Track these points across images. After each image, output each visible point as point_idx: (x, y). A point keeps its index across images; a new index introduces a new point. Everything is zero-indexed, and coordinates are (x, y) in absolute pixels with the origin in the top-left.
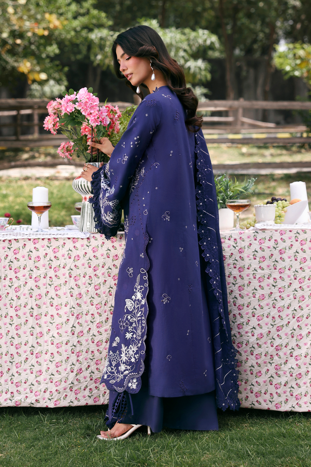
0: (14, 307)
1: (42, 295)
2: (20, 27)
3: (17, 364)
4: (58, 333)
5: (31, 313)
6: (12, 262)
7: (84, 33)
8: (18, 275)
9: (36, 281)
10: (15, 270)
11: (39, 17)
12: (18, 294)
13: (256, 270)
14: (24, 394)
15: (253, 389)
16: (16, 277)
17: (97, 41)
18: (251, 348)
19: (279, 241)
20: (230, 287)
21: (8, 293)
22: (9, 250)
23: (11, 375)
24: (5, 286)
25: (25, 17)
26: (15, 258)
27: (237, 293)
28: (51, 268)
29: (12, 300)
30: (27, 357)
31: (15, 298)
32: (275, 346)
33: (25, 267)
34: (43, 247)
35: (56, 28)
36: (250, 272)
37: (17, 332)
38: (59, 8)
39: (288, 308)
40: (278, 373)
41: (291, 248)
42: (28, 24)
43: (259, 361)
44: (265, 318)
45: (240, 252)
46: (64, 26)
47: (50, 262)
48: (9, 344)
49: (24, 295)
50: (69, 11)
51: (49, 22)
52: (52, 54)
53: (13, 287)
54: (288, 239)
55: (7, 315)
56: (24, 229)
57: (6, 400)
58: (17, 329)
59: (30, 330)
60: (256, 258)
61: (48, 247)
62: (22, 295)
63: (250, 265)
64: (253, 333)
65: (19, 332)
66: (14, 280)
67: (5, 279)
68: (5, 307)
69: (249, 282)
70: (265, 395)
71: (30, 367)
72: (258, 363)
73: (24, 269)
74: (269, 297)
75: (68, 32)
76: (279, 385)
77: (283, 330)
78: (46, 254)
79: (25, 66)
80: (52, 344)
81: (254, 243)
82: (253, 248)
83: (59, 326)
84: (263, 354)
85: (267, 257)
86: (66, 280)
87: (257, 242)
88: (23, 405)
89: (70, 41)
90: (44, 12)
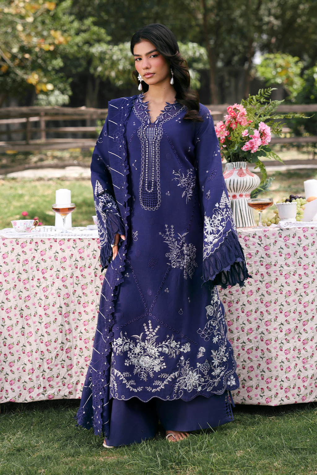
0: (43, 306)
1: (70, 294)
2: (29, 43)
3: (48, 360)
4: (85, 329)
5: (60, 311)
6: (39, 263)
7: (86, 48)
8: (45, 275)
9: (63, 281)
10: (42, 271)
11: (45, 33)
12: (46, 294)
13: (282, 267)
14: (57, 388)
15: (283, 385)
16: (44, 277)
17: (97, 54)
18: (280, 344)
19: (302, 238)
20: (257, 285)
21: (36, 293)
22: (36, 251)
23: (42, 371)
24: (33, 287)
25: (33, 34)
26: (42, 259)
27: (264, 290)
28: (77, 268)
29: (41, 299)
30: (57, 353)
31: (43, 298)
32: (302, 340)
33: (52, 267)
34: (69, 248)
35: (60, 43)
36: (277, 268)
37: (46, 330)
38: (63, 25)
39: (312, 303)
40: (305, 366)
41: (314, 244)
42: (35, 40)
43: (289, 356)
44: (292, 314)
45: (266, 250)
46: (67, 42)
47: (76, 262)
48: (38, 341)
49: (52, 294)
50: (72, 28)
51: (54, 38)
52: (57, 67)
53: (41, 287)
54: (310, 236)
55: (36, 313)
56: (48, 230)
57: (38, 395)
58: (46, 328)
59: (59, 327)
60: (282, 255)
61: (74, 248)
62: (51, 294)
63: (277, 261)
64: (281, 329)
65: (49, 330)
66: (42, 280)
67: (32, 280)
68: (34, 306)
69: (276, 278)
70: (293, 389)
71: (61, 363)
72: (288, 358)
73: (51, 269)
74: (295, 293)
75: (72, 47)
76: (306, 378)
77: (308, 324)
78: (72, 255)
79: (33, 78)
80: (81, 339)
81: (279, 240)
82: (279, 245)
83: (86, 323)
84: (292, 349)
85: (292, 253)
86: (92, 279)
87: (281, 239)
88: (56, 398)
89: (73, 55)
90: (50, 29)
